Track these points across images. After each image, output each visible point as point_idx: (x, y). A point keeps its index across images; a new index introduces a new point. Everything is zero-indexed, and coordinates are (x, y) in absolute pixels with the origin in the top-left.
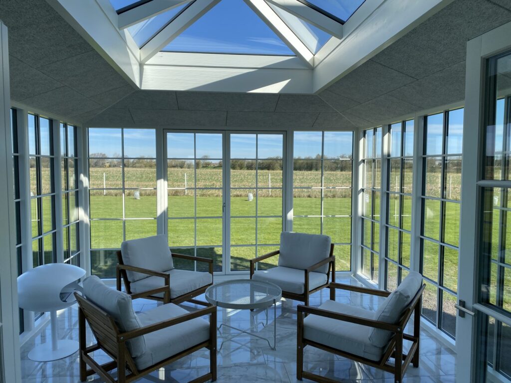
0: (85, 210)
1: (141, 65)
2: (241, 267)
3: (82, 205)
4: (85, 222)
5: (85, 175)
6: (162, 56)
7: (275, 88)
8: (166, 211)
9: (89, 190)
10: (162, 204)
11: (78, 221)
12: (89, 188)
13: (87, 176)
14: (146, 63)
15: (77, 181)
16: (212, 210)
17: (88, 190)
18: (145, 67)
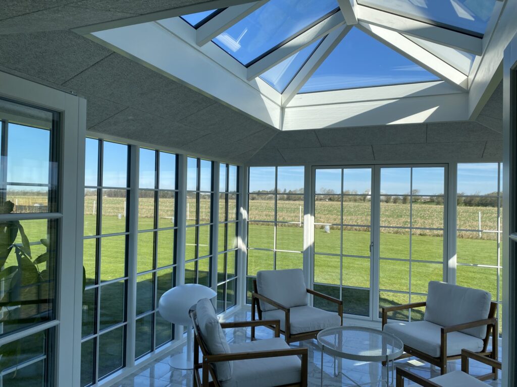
0: (243, 240)
1: (283, 109)
2: (401, 316)
3: (240, 235)
4: (243, 250)
5: (244, 208)
6: (301, 98)
7: (420, 118)
8: (312, 246)
9: (248, 222)
10: (309, 239)
11: (236, 249)
12: (247, 220)
13: (246, 210)
14: (287, 106)
15: (238, 213)
16: (398, 250)
17: (246, 222)
18: (286, 110)
